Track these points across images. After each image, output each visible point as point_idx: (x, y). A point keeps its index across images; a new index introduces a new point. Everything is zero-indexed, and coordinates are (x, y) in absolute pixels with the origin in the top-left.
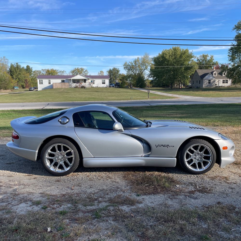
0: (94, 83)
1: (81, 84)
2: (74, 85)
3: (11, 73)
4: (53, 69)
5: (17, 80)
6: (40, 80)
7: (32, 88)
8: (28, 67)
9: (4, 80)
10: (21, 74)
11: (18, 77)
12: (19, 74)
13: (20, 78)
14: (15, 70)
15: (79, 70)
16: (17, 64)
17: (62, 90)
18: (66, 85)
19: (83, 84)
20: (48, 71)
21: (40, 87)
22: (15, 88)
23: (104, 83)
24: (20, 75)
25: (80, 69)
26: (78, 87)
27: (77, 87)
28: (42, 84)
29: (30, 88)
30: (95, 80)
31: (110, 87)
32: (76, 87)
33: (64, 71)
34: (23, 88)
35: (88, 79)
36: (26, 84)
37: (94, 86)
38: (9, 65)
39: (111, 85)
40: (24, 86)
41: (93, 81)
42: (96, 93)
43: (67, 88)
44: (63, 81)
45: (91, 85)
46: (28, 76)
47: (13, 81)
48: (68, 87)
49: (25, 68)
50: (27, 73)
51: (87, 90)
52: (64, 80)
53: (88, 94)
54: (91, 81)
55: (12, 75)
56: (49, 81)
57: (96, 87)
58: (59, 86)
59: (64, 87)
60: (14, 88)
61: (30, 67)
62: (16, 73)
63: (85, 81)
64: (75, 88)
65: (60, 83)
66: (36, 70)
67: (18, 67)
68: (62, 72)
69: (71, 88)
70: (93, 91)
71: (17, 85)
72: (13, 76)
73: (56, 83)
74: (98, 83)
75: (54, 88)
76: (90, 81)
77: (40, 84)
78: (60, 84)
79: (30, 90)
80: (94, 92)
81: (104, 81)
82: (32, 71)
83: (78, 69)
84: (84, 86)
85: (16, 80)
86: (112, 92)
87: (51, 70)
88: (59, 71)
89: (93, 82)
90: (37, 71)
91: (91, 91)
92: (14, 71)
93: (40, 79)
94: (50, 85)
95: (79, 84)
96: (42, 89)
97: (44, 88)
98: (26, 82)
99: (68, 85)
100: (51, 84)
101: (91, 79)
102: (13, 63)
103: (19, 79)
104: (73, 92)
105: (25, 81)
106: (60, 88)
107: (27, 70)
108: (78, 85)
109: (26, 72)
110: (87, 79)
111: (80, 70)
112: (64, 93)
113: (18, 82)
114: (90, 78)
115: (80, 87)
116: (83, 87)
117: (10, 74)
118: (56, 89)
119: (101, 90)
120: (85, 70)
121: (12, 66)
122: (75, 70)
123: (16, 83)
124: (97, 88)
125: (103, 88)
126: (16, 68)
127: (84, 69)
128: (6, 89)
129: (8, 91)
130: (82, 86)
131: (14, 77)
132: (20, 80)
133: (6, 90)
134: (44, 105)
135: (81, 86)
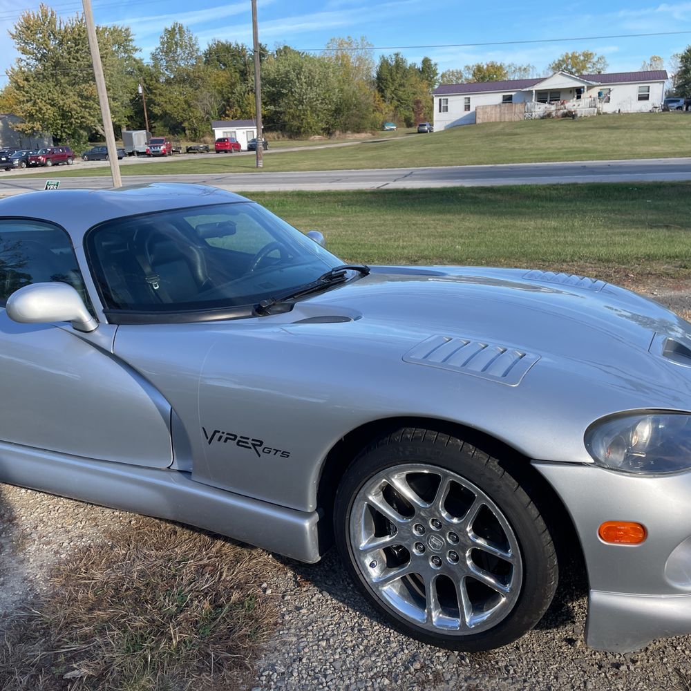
0: (608, 100)
1: (563, 104)
2: (540, 109)
3: (380, 84)
4: (493, 63)
5: (396, 103)
6: (440, 100)
7: (425, 125)
8: (426, 62)
9: (355, 105)
10: (404, 87)
11: (396, 95)
12: (400, 85)
13: (403, 97)
14: (391, 75)
15: (577, 58)
16: (397, 55)
17: (501, 126)
18: (516, 113)
19: (572, 105)
20: (479, 69)
21: (440, 121)
22: (387, 128)
23: (643, 98)
24: (402, 89)
25: (579, 55)
26: (554, 114)
27: (549, 115)
28: (447, 111)
29: (421, 125)
30: (611, 87)
31: (666, 109)
32: (547, 116)
33: (529, 66)
34: (409, 125)
35: (590, 87)
36: (415, 113)
37: (608, 108)
38: (377, 62)
39: (670, 105)
40: (412, 121)
41: (604, 93)
42: (605, 135)
43: (517, 119)
44: (508, 99)
45: (599, 105)
46: (425, 90)
47: (383, 105)
48: (522, 117)
49: (419, 65)
50: (423, 79)
51: (579, 125)
52: (511, 96)
53: (575, 137)
54: (600, 94)
55: (381, 90)
56: (467, 101)
57: (614, 112)
58: (493, 116)
59: (507, 118)
60: (382, 128)
61: (433, 62)
62: (393, 84)
63: (578, 92)
64: (543, 118)
65: (496, 106)
66: (449, 71)
67: (399, 64)
68: (525, 69)
69: (530, 120)
70: (597, 126)
71: (391, 118)
72: (386, 91)
73: (484, 107)
74: (624, 99)
75: (479, 121)
76: (594, 92)
77: (440, 111)
78: (498, 110)
79: (419, 132)
80: (598, 132)
81: (647, 89)
82: (437, 74)
83: (574, 57)
84: (572, 112)
85: (391, 103)
86: (667, 128)
87: (488, 66)
88: (513, 69)
89: (604, 97)
90: (453, 71)
91: (592, 126)
92: (389, 77)
93: (442, 98)
94: (468, 112)
95: (557, 105)
96: (445, 127)
97: (450, 122)
98: (418, 107)
99: (523, 110)
100: (472, 109)
101: (600, 86)
102: (386, 56)
103: (398, 101)
104: (530, 131)
105: (415, 107)
106: (498, 120)
107: (422, 71)
108: (553, 108)
109: (418, 79)
110: (583, 87)
111: (582, 58)
112: (500, 137)
113: (396, 107)
114: (594, 83)
115: (558, 117)
116: (570, 115)
117: (379, 86)
118: (484, 125)
119: (626, 123)
120: (598, 56)
121: (384, 63)
122: (563, 61)
123: (391, 114)
124: (619, 115)
125: (640, 115)
126: (394, 69)
127: (594, 53)
128: (358, 129)
129: (363, 135)
130: (565, 111)
131: (388, 94)
132: (401, 103)
133: (358, 132)
134: (391, 177)
135: (562, 111)
